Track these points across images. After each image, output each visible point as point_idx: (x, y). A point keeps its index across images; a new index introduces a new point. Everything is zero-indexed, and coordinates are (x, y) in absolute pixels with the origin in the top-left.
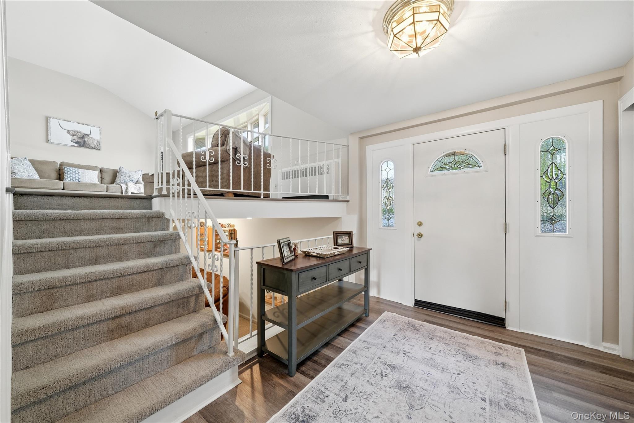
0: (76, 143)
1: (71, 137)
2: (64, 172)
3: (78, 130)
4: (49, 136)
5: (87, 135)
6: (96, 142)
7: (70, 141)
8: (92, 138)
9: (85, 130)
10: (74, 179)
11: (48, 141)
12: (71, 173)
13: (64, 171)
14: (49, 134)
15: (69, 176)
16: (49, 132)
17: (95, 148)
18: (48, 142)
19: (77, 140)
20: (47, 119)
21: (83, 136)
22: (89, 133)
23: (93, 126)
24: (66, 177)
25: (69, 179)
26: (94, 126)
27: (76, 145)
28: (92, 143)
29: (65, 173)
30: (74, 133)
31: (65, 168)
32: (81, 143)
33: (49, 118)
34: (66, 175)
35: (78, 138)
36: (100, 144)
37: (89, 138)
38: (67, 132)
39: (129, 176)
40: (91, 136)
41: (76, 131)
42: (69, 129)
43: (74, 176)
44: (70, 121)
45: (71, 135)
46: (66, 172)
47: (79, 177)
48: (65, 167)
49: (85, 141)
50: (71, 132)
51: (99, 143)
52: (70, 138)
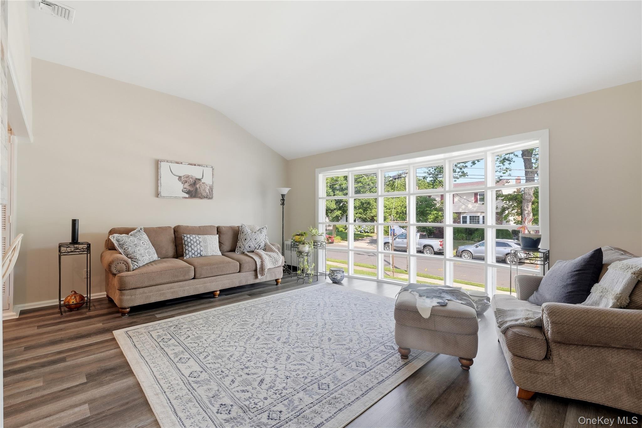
0: (187, 193)
1: (183, 185)
2: (183, 243)
3: (190, 175)
4: (159, 188)
5: (199, 180)
6: (208, 188)
7: (181, 191)
8: (204, 183)
9: (195, 173)
10: (196, 253)
11: (158, 195)
12: (192, 244)
13: (183, 241)
14: (159, 184)
15: (190, 249)
16: (159, 182)
17: (207, 198)
18: (158, 197)
19: (188, 188)
20: (157, 164)
21: (195, 182)
22: (200, 177)
23: (205, 166)
24: (187, 252)
25: (190, 254)
26: (207, 167)
27: (187, 196)
28: (204, 190)
29: (184, 246)
30: (185, 179)
31: (185, 237)
32: (193, 192)
33: (159, 163)
34: (187, 247)
35: (189, 185)
36: (212, 191)
37: (201, 183)
38: (179, 179)
39: (256, 239)
40: (203, 181)
41: (188, 177)
42: (180, 175)
43: (196, 249)
44: (181, 163)
45: (182, 183)
46: (186, 243)
47: (202, 249)
48: (185, 235)
49: (196, 189)
50: (182, 178)
51: (211, 189)
52: (180, 186)
